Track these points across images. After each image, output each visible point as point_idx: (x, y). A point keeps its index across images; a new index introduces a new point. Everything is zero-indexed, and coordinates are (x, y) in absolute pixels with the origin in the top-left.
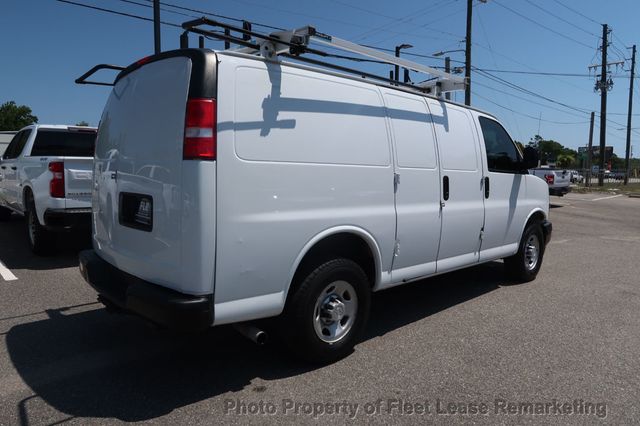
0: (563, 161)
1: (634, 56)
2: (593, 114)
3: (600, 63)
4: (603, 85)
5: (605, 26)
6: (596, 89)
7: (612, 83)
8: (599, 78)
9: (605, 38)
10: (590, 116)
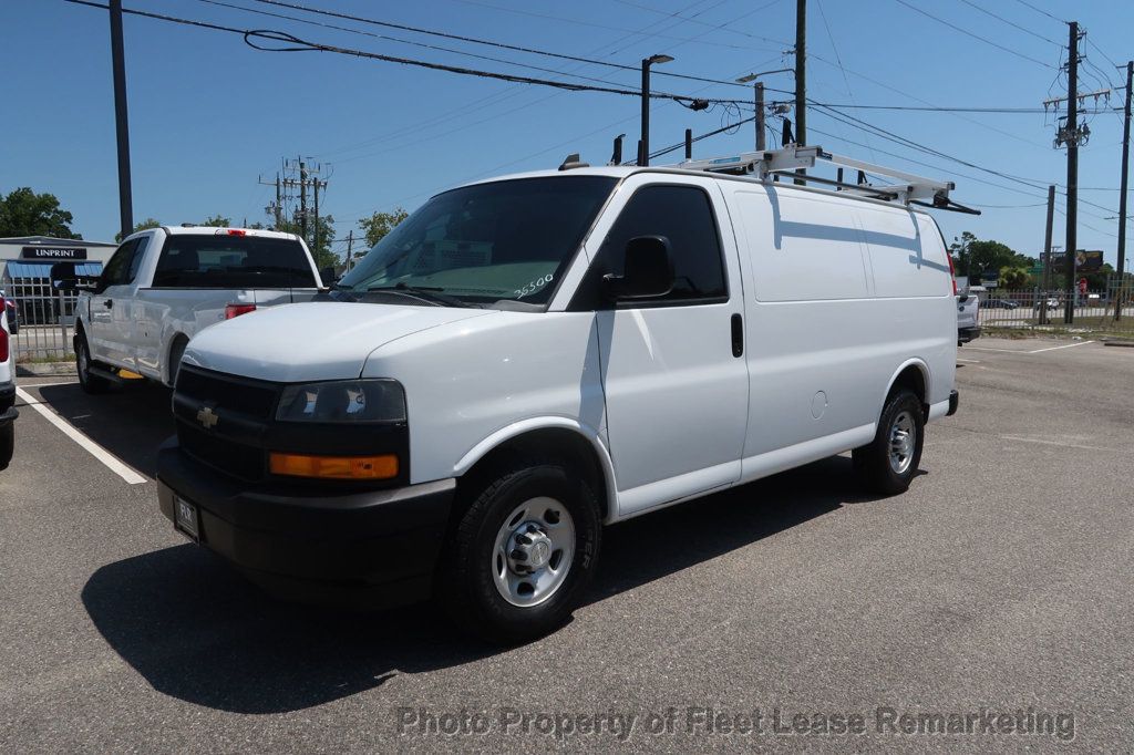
0: (1010, 278)
1: (1130, 81)
2: (1052, 189)
3: (1066, 94)
4: (1071, 135)
5: (1073, 26)
6: (1059, 142)
7: (1087, 131)
8: (1064, 123)
9: (1073, 48)
10: (1047, 194)
